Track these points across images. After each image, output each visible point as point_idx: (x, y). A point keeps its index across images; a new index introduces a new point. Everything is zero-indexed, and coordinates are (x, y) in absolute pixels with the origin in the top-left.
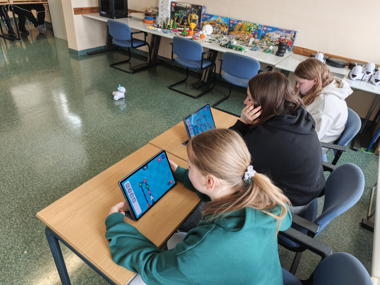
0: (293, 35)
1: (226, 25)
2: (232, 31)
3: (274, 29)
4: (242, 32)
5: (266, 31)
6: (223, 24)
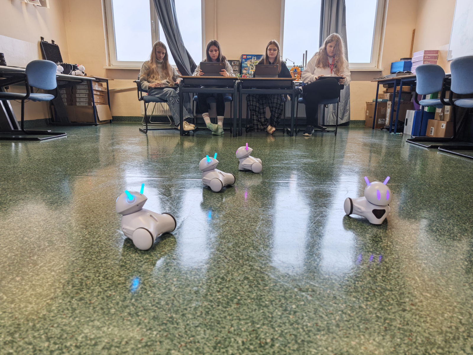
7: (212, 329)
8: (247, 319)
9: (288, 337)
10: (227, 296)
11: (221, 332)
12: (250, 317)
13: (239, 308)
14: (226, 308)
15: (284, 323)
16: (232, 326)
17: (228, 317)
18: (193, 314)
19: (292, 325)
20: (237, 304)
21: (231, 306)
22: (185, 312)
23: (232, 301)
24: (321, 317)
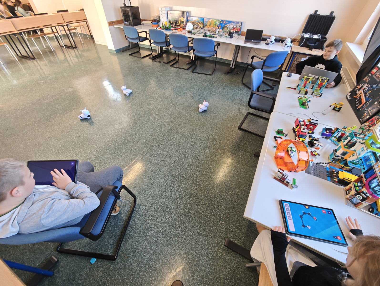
0: (241, 24)
1: (202, 23)
2: (206, 26)
3: (230, 22)
4: (212, 26)
5: (226, 24)
6: (200, 22)
7: (155, 243)
8: (153, 253)
9: (143, 260)
10: (164, 252)
11: (153, 244)
12: (154, 254)
13: (158, 253)
14: (160, 249)
15: (147, 263)
16: (153, 248)
17: (156, 248)
18: (162, 240)
19: (145, 264)
20: (160, 254)
21: (160, 251)
22: (164, 238)
23: (162, 253)
24: (143, 276)
